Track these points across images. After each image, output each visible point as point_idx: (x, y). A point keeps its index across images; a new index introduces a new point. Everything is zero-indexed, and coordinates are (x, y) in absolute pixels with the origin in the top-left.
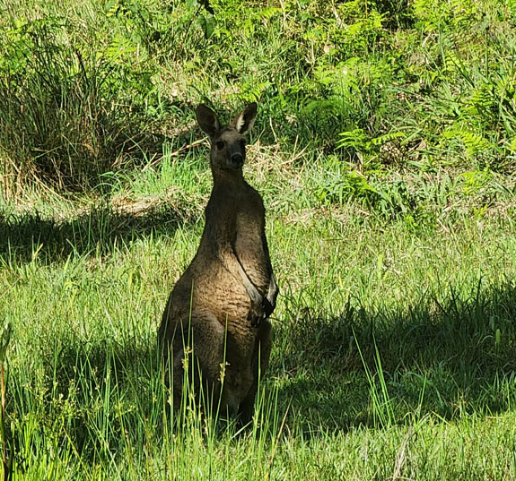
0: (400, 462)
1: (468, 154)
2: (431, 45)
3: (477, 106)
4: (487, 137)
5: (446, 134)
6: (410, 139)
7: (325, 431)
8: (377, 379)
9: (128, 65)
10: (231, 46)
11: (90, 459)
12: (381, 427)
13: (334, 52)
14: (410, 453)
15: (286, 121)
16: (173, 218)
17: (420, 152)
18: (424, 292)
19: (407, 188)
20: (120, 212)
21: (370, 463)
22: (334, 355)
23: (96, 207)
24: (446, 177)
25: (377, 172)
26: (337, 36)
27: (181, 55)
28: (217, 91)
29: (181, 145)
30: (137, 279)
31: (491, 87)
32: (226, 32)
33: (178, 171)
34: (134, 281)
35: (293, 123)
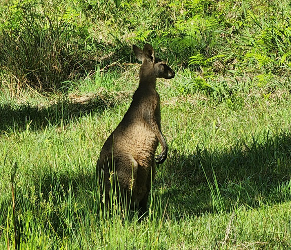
0: (228, 231)
1: (259, 65)
2: (238, 8)
3: (264, 39)
4: (269, 56)
5: (248, 55)
6: (228, 58)
7: (187, 215)
8: (214, 187)
9: (75, 23)
10: (130, 12)
11: (61, 234)
12: (217, 213)
13: (186, 13)
14: (233, 226)
15: (161, 51)
16: (102, 104)
17: (234, 65)
18: (238, 140)
19: (228, 84)
20: (73, 102)
21: (212, 232)
22: (191, 175)
23: (60, 100)
24: (248, 78)
25: (211, 77)
26: (187, 5)
27: (103, 17)
28: (124, 36)
29: (105, 65)
30: (83, 137)
31: (271, 29)
32: (127, 4)
33: (104, 79)
34: (82, 139)
35: (165, 52)
